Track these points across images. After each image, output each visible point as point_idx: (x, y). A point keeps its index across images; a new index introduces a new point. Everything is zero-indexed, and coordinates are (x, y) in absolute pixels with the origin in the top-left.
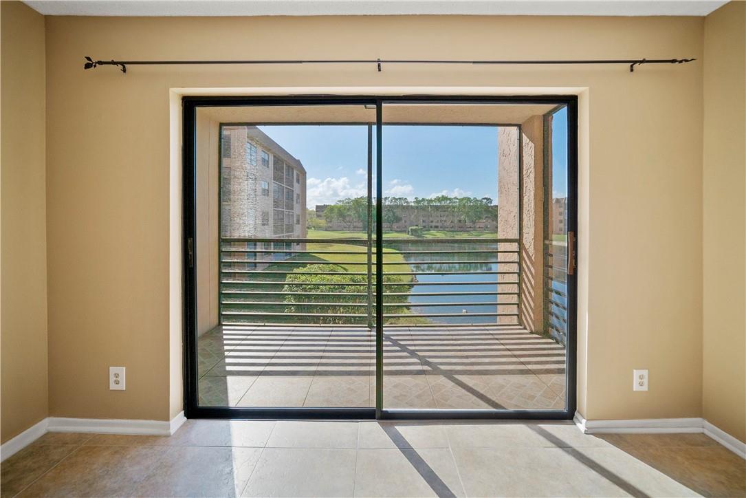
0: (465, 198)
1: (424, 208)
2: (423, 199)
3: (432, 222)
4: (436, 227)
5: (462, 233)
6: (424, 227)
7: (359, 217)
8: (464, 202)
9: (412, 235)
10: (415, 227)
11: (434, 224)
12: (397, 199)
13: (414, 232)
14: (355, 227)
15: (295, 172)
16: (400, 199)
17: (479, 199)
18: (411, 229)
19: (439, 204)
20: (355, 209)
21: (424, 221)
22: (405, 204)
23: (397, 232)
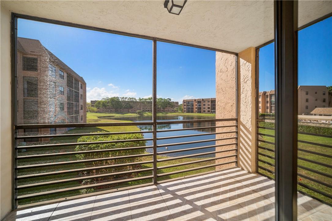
0: (160, 99)
1: (143, 103)
2: (143, 99)
3: (146, 108)
4: (148, 111)
5: (159, 113)
6: (143, 111)
7: (113, 106)
8: (160, 100)
9: (138, 114)
10: (139, 111)
11: (147, 109)
12: (131, 98)
13: (139, 113)
14: (111, 111)
15: (80, 83)
16: (132, 98)
17: (166, 99)
18: (138, 112)
19: (149, 101)
20: (111, 102)
21: (143, 108)
22: (135, 101)
23: (131, 113)
